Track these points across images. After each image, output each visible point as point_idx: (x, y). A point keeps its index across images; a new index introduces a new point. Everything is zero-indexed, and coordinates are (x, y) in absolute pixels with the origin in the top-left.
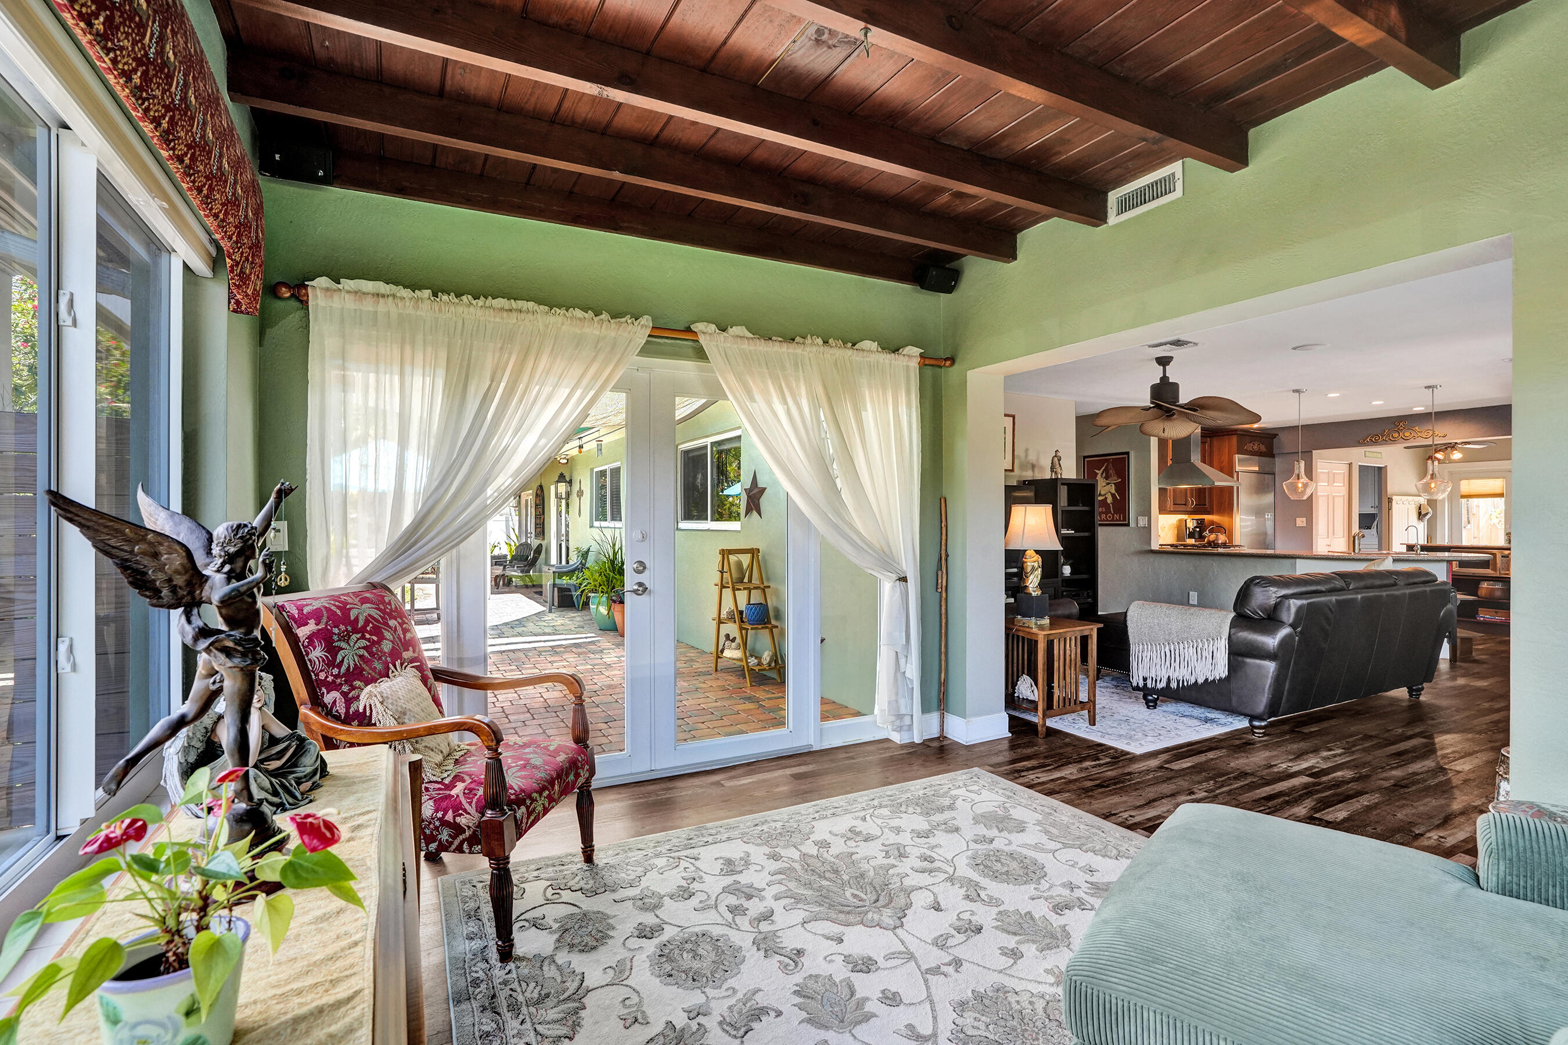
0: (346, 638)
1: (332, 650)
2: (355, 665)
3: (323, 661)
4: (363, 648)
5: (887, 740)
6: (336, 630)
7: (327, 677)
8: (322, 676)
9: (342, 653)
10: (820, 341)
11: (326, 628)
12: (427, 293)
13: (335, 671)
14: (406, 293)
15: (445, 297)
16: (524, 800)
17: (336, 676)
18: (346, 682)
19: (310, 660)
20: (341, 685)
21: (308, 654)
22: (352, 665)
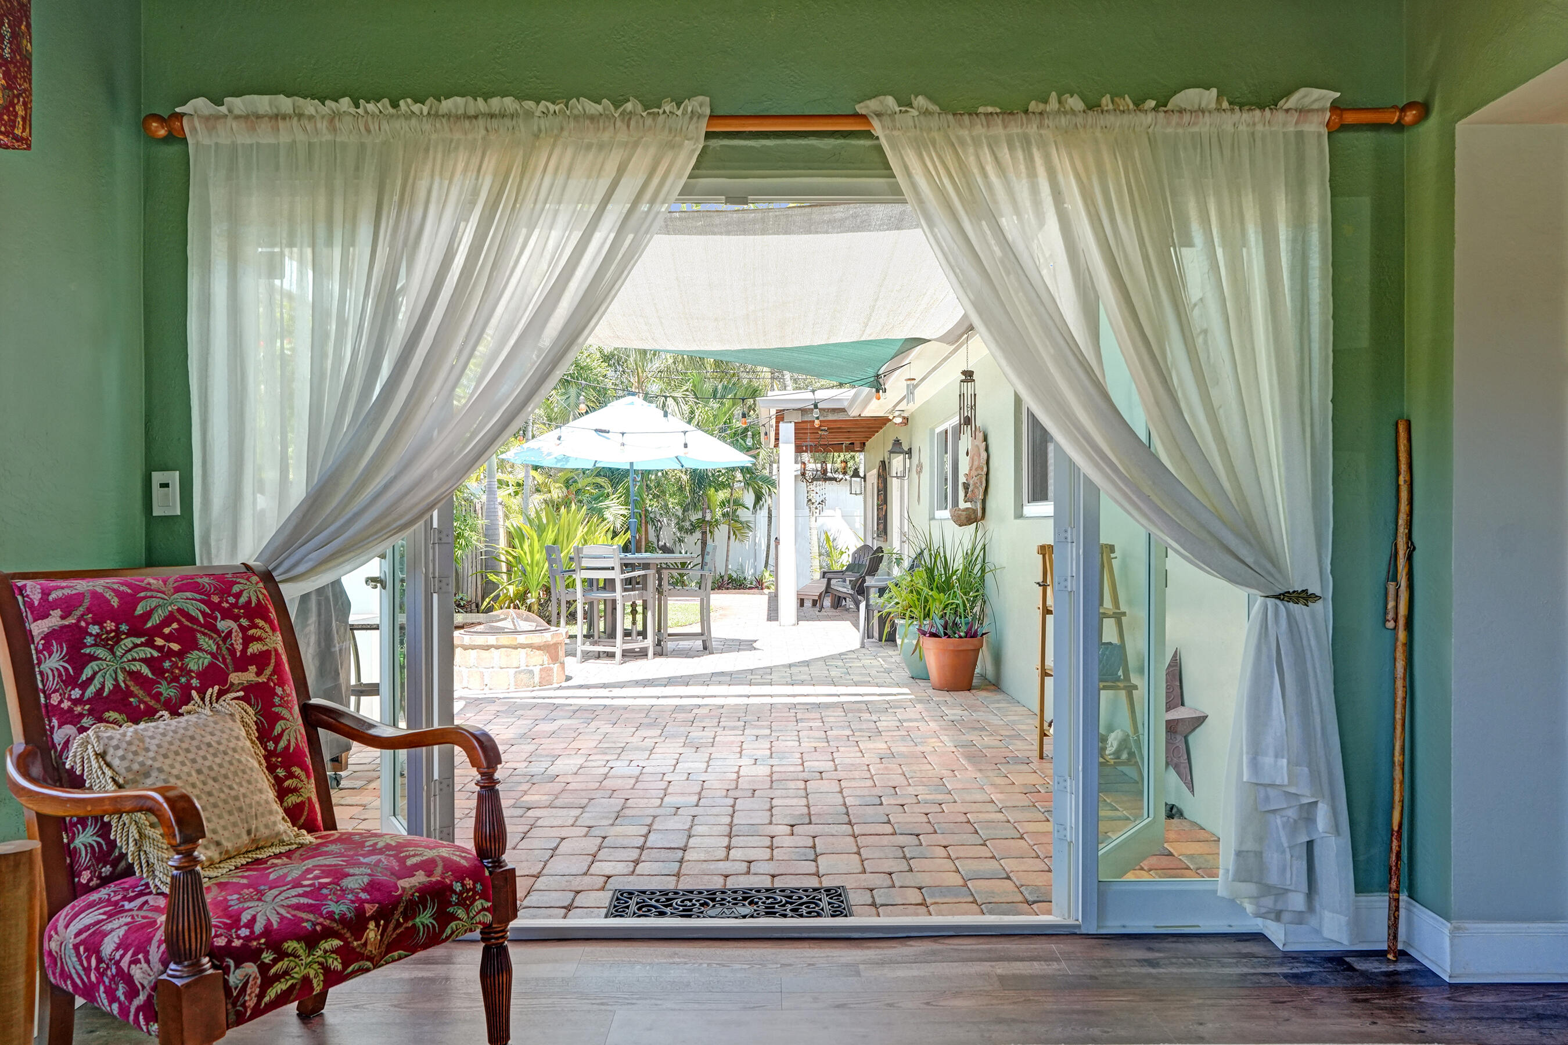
0: (110, 643)
1: (78, 659)
2: (117, 686)
3: (60, 675)
4: (144, 660)
5: (1259, 937)
6: (94, 629)
7: (61, 702)
8: (55, 699)
9: (94, 665)
10: (1075, 102)
11: (77, 625)
12: (345, 103)
13: (76, 693)
14: (310, 106)
15: (371, 107)
16: (259, 951)
17: (76, 702)
18: (91, 712)
19: (41, 673)
20: (81, 716)
21: (39, 663)
22: (109, 685)
